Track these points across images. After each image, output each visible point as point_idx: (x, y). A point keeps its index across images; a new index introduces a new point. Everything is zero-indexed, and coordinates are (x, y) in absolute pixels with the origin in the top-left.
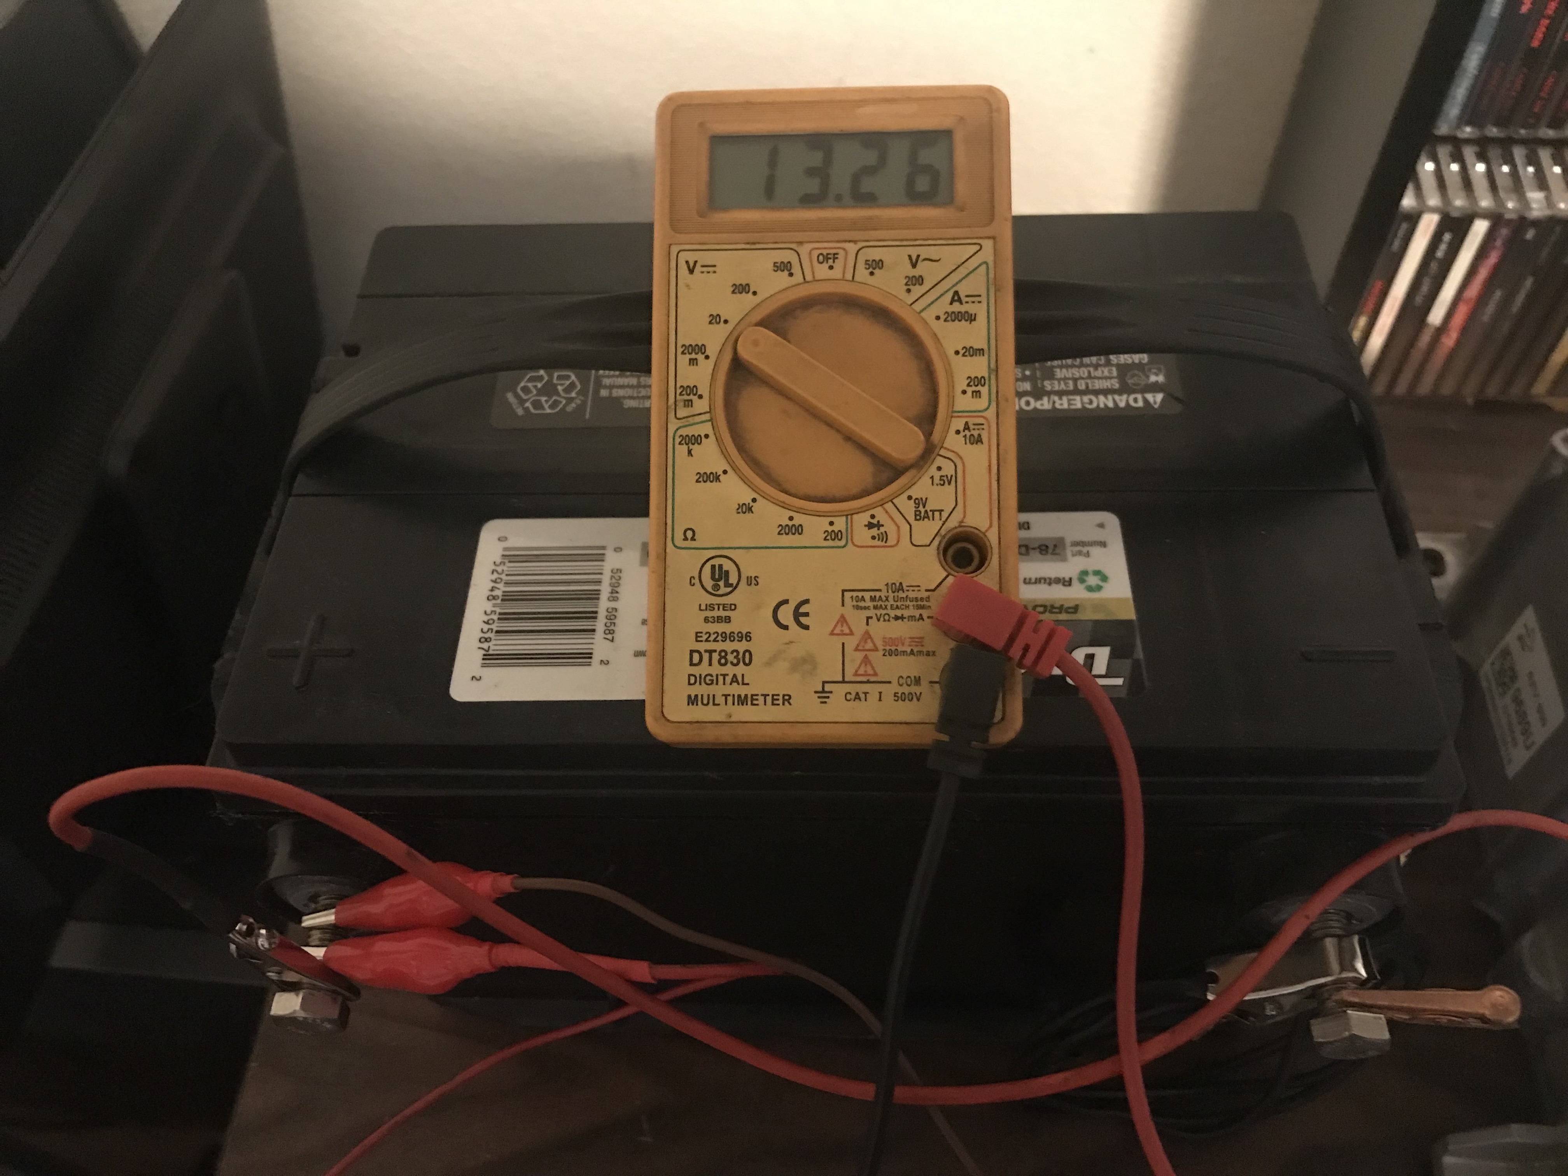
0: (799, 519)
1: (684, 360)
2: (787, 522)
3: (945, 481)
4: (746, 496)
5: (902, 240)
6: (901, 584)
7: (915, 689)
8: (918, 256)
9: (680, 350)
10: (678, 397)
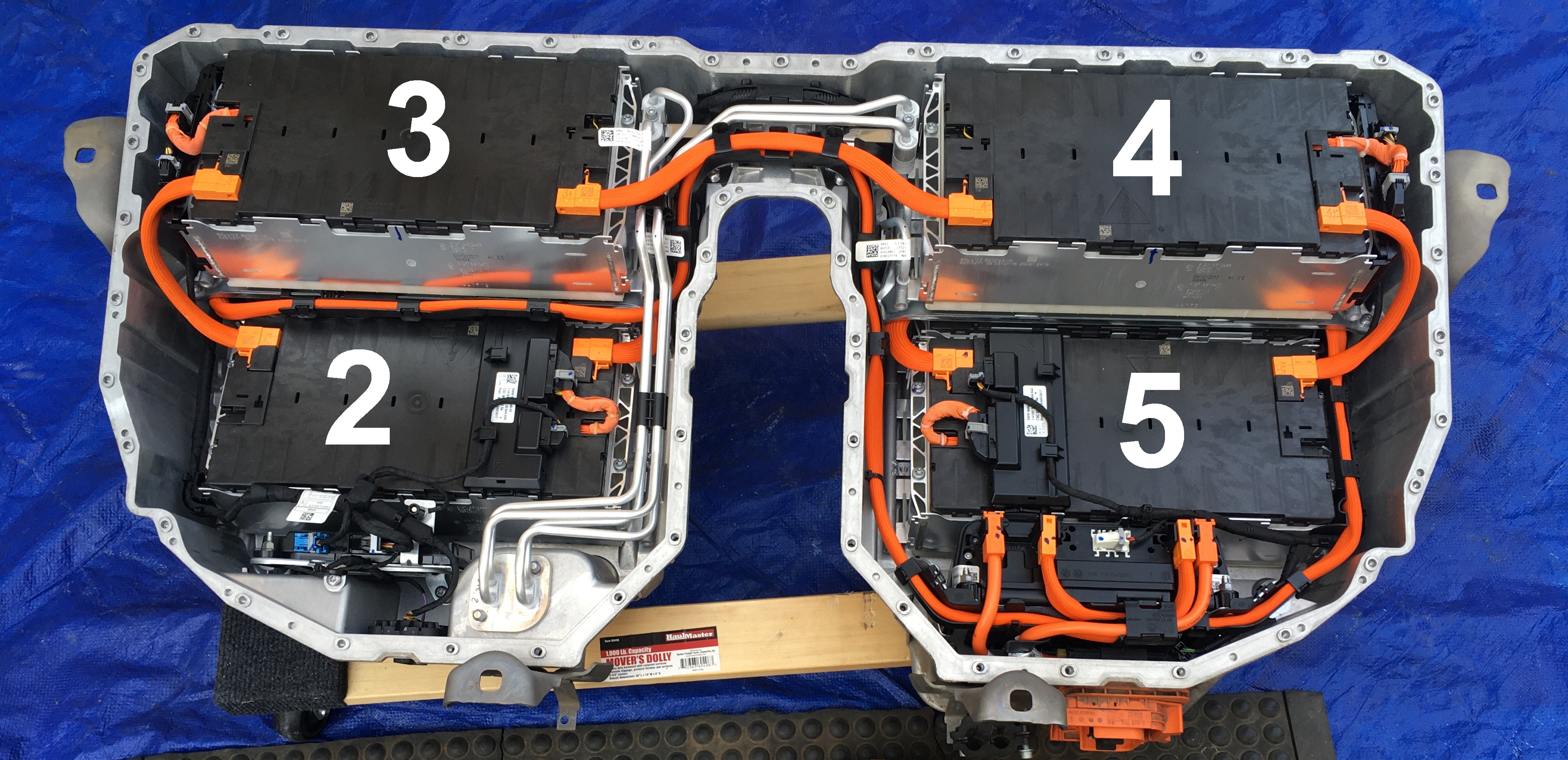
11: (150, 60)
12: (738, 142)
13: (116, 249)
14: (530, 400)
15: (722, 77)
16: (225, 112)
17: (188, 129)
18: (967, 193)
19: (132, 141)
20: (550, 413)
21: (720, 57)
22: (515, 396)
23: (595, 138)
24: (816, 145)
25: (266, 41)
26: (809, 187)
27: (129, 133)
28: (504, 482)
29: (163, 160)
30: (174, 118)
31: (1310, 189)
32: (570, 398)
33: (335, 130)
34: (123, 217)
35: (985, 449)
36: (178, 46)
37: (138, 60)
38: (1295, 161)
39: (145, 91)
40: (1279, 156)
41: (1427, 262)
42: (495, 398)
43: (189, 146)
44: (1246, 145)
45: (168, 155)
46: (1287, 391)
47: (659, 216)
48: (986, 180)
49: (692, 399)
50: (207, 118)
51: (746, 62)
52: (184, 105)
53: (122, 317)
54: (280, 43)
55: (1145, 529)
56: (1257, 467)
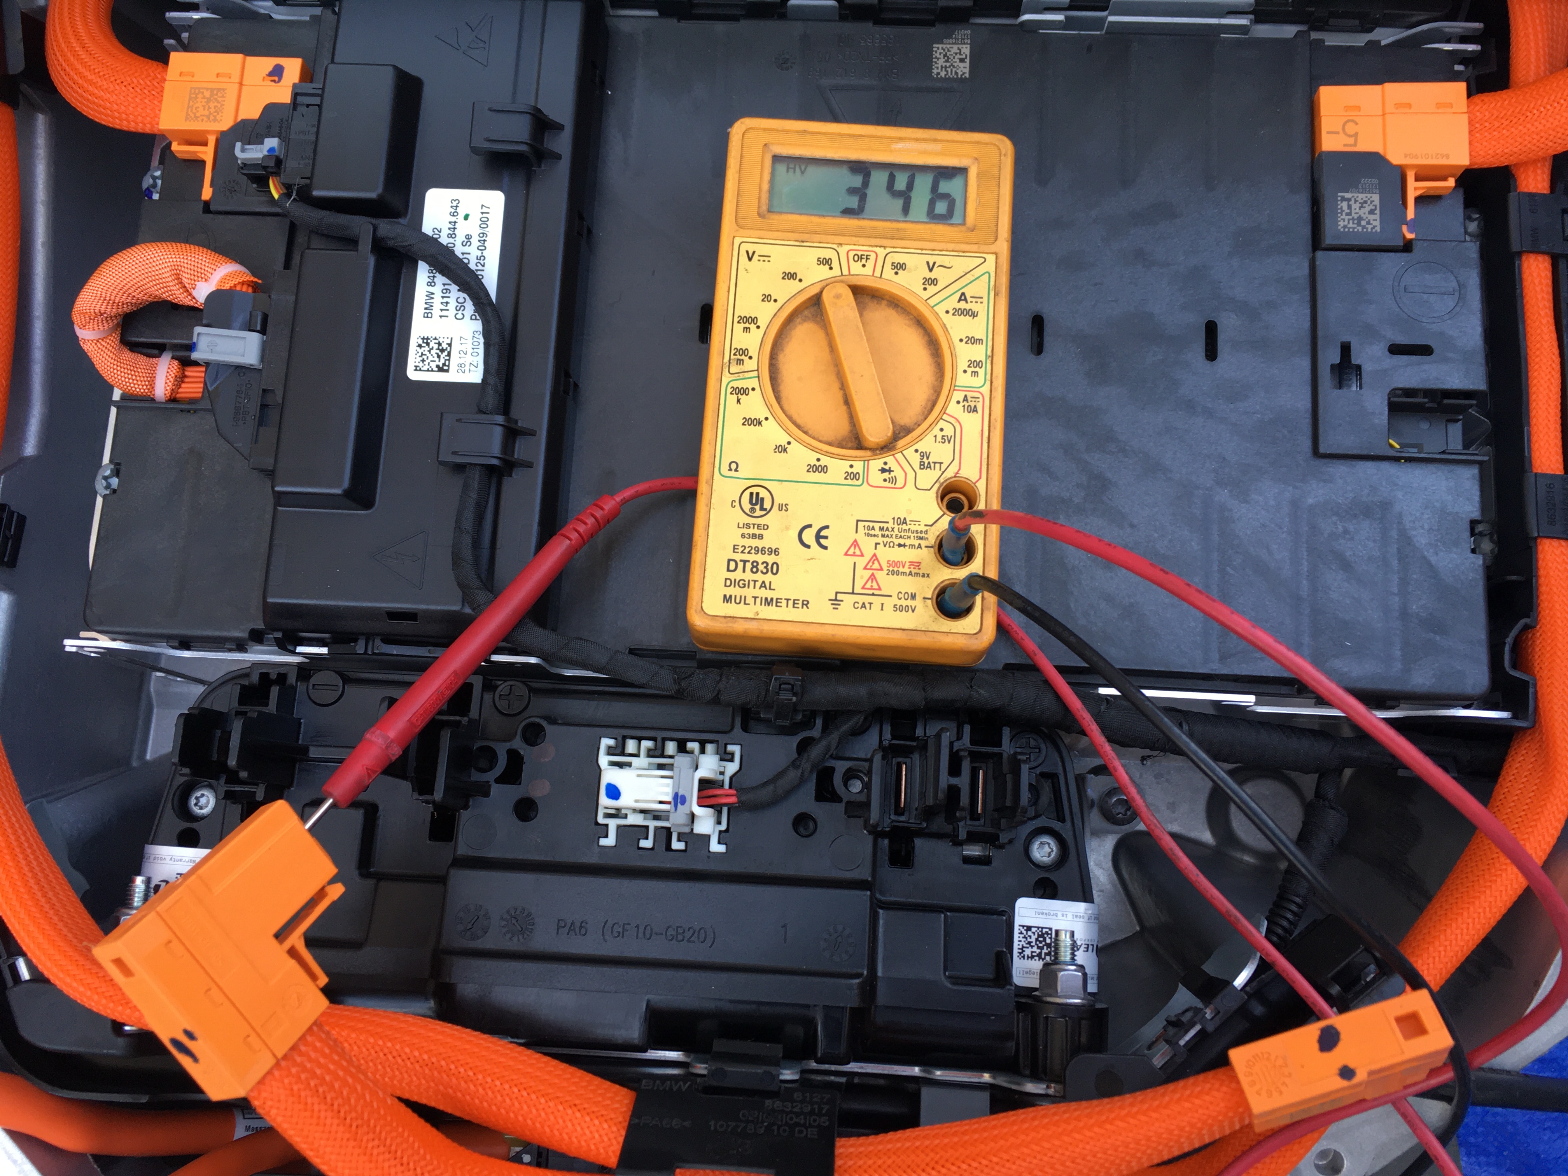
0: (825, 460)
1: (738, 328)
2: (814, 462)
3: (946, 439)
4: (782, 438)
5: (922, 249)
6: (905, 519)
7: (910, 602)
8: (934, 263)
9: (736, 320)
10: (732, 357)
35: (249, 426)
46: (1355, 212)
55: (794, 741)
56: (1223, 496)
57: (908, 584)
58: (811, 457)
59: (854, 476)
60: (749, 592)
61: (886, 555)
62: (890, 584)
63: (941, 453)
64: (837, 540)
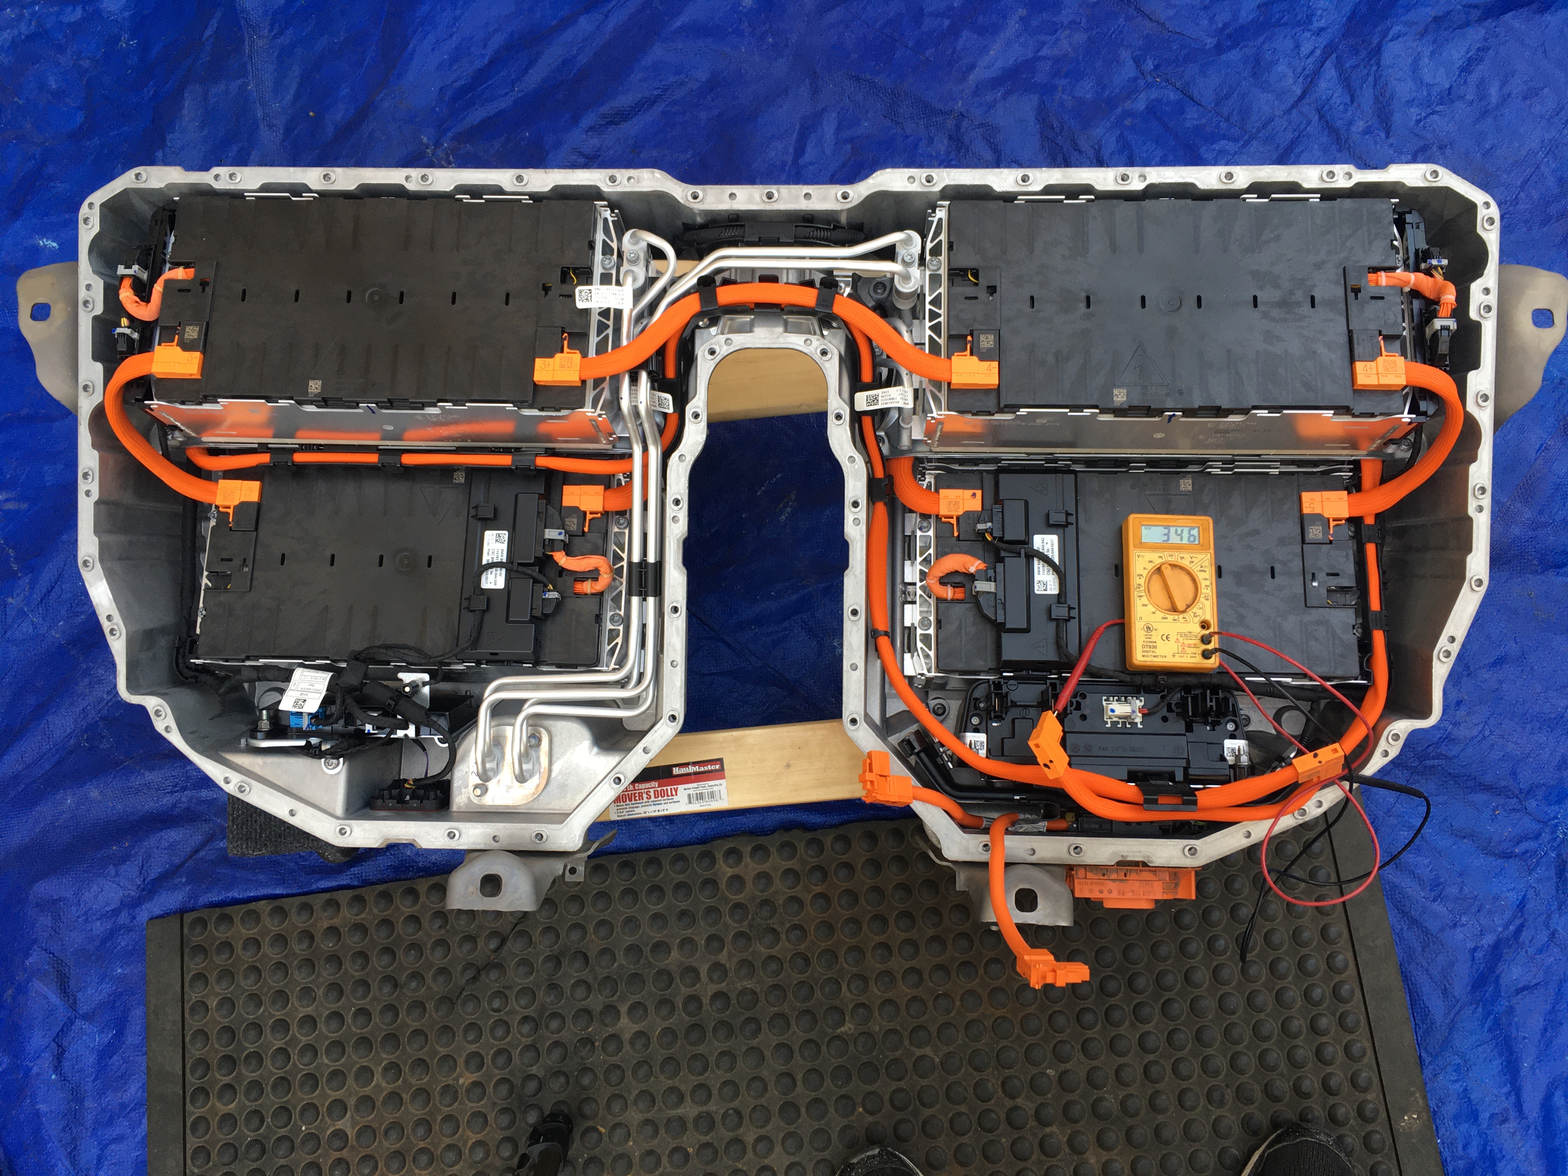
11: (97, 210)
12: (726, 295)
13: (82, 422)
14: (519, 564)
15: (706, 213)
16: (180, 273)
17: (143, 291)
18: (972, 354)
19: (86, 303)
20: (541, 578)
21: (704, 191)
22: (504, 560)
23: (571, 296)
24: (809, 297)
25: (218, 186)
26: (803, 337)
27: (83, 294)
28: (497, 654)
29: (119, 334)
30: (127, 283)
31: (1344, 339)
32: (561, 559)
33: (297, 292)
34: (85, 388)
35: (993, 609)
36: (125, 192)
37: (84, 210)
38: (1330, 304)
39: (95, 244)
40: (1313, 298)
41: (1471, 408)
42: (484, 562)
43: (146, 312)
44: (1277, 286)
45: (124, 328)
46: (1314, 533)
47: (644, 376)
48: (991, 337)
49: (685, 571)
50: (161, 281)
51: (732, 196)
52: (136, 267)
53: (95, 495)
54: (232, 187)
55: (1159, 696)
56: (1279, 619)
57: (1193, 650)
58: (1163, 615)
59: (1175, 620)
60: (1149, 654)
61: (1187, 642)
62: (1189, 650)
63: (1199, 612)
64: (1173, 638)
